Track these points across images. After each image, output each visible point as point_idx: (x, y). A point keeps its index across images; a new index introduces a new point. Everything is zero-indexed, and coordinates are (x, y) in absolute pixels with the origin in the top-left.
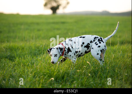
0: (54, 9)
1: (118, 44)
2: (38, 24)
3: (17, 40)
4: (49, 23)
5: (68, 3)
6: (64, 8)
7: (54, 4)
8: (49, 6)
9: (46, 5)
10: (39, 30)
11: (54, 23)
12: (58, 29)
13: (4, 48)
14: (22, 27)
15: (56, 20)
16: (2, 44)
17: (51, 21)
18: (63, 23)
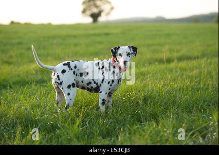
0: (95, 17)
1: (176, 61)
2: (75, 37)
3: (49, 58)
4: (88, 36)
5: (112, 8)
6: (108, 14)
7: (95, 10)
8: (89, 13)
9: (84, 11)
10: (76, 45)
11: (94, 35)
12: (100, 43)
13: (34, 69)
14: (55, 41)
15: (98, 31)
16: (31, 64)
17: (91, 32)
18: (107, 34)
